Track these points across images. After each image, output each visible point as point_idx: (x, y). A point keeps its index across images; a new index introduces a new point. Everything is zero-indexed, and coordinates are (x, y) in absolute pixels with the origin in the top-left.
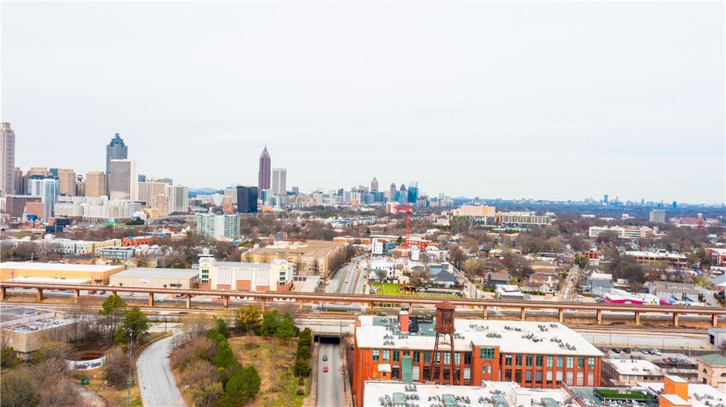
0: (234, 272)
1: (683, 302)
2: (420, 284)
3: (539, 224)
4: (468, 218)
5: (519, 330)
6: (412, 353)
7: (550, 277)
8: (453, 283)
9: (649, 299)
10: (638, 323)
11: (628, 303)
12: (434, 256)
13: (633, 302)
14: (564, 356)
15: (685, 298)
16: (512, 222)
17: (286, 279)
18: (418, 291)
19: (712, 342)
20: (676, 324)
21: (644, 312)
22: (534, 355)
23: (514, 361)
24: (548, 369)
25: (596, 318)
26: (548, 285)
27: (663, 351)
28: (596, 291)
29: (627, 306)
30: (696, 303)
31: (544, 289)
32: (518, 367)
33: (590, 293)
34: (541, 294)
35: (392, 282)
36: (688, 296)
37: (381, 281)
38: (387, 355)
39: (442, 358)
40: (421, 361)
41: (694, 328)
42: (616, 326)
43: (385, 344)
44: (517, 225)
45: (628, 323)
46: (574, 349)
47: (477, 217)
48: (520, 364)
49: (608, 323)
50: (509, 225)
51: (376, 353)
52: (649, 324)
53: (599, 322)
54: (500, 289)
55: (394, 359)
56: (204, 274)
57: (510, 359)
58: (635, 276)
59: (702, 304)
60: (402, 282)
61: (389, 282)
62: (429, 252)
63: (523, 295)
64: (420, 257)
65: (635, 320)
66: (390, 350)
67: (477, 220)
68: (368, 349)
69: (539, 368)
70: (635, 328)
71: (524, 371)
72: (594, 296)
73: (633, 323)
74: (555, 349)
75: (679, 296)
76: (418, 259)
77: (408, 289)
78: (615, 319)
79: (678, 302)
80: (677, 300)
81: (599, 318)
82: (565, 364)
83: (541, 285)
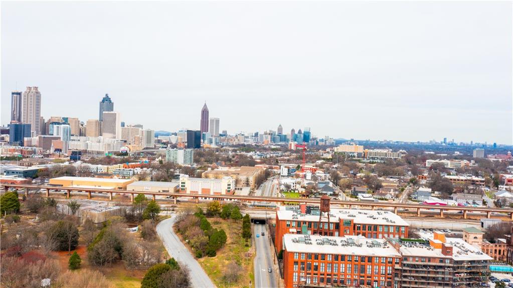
0: (200, 183)
1: (473, 206)
2: (312, 193)
3: (393, 158)
4: (344, 153)
5: (366, 214)
6: (307, 223)
7: (392, 190)
8: (332, 193)
9: (451, 203)
10: (442, 216)
11: (438, 204)
12: (321, 177)
13: (441, 204)
14: (388, 226)
15: (474, 203)
16: (374, 156)
17: (231, 188)
18: (311, 197)
19: (482, 226)
20: (465, 217)
21: (447, 210)
22: (372, 225)
23: (361, 228)
24: (380, 233)
25: (417, 213)
26: (391, 194)
27: (452, 230)
28: (420, 198)
30: (481, 206)
31: (388, 196)
33: (416, 199)
34: (386, 200)
35: (294, 192)
36: (476, 201)
37: (288, 191)
38: (294, 224)
39: (323, 226)
40: (312, 227)
41: (476, 219)
42: (428, 217)
43: (293, 218)
44: (378, 158)
45: (436, 216)
46: (394, 222)
47: (351, 153)
48: (365, 230)
49: (424, 216)
50: (372, 158)
51: (288, 223)
52: (448, 217)
53: (419, 215)
54: (360, 196)
55: (298, 226)
56: (183, 185)
58: (446, 190)
59: (485, 206)
60: (300, 192)
61: (292, 191)
62: (317, 174)
63: (374, 199)
64: (312, 177)
65: (440, 214)
66: (296, 221)
67: (350, 155)
68: (284, 221)
69: (375, 232)
70: (439, 218)
71: (367, 233)
72: (418, 202)
73: (439, 217)
74: (384, 223)
75: (471, 202)
76: (310, 179)
77: (304, 196)
78: (428, 214)
79: (469, 205)
80: (469, 204)
81: (419, 213)
82: (389, 230)
83: (387, 194)
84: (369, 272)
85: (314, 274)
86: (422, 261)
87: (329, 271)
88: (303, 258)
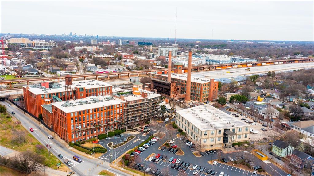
1: (119, 71)
2: (22, 74)
3: (52, 46)
4: (16, 44)
5: (85, 83)
6: (55, 94)
7: (75, 67)
8: (37, 72)
9: (109, 70)
10: (109, 79)
11: (104, 72)
12: (17, 62)
13: (106, 72)
14: (102, 88)
15: (119, 70)
16: (40, 46)
18: (24, 77)
19: (131, 81)
20: (119, 77)
21: (110, 75)
22: (94, 89)
24: (98, 92)
26: (75, 69)
27: (119, 85)
28: (92, 70)
29: (105, 73)
30: (122, 71)
31: (74, 71)
32: (90, 93)
33: (90, 71)
34: (74, 73)
35: (8, 75)
37: (2, 74)
38: (46, 96)
39: (69, 93)
40: (59, 96)
41: (124, 78)
42: (103, 80)
43: (45, 92)
44: (42, 47)
45: (106, 79)
46: (104, 85)
47: (22, 43)
48: (90, 92)
49: (100, 80)
50: (39, 47)
51: (42, 96)
52: (112, 78)
54: (59, 72)
55: (49, 97)
57: (87, 91)
58: (103, 64)
59: (124, 71)
60: (13, 74)
61: (6, 74)
62: (14, 61)
63: (69, 74)
64: (10, 63)
65: (108, 78)
66: (48, 94)
67: (21, 45)
68: (40, 95)
69: (96, 92)
72: (92, 72)
73: (107, 79)
74: (98, 86)
75: (117, 69)
76: (9, 64)
77: (18, 76)
78: (102, 78)
79: (117, 71)
81: (97, 78)
82: (102, 90)
83: (73, 70)
84: (111, 114)
85: (83, 123)
86: (135, 103)
87: (91, 119)
88: (76, 115)
